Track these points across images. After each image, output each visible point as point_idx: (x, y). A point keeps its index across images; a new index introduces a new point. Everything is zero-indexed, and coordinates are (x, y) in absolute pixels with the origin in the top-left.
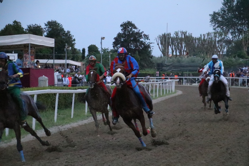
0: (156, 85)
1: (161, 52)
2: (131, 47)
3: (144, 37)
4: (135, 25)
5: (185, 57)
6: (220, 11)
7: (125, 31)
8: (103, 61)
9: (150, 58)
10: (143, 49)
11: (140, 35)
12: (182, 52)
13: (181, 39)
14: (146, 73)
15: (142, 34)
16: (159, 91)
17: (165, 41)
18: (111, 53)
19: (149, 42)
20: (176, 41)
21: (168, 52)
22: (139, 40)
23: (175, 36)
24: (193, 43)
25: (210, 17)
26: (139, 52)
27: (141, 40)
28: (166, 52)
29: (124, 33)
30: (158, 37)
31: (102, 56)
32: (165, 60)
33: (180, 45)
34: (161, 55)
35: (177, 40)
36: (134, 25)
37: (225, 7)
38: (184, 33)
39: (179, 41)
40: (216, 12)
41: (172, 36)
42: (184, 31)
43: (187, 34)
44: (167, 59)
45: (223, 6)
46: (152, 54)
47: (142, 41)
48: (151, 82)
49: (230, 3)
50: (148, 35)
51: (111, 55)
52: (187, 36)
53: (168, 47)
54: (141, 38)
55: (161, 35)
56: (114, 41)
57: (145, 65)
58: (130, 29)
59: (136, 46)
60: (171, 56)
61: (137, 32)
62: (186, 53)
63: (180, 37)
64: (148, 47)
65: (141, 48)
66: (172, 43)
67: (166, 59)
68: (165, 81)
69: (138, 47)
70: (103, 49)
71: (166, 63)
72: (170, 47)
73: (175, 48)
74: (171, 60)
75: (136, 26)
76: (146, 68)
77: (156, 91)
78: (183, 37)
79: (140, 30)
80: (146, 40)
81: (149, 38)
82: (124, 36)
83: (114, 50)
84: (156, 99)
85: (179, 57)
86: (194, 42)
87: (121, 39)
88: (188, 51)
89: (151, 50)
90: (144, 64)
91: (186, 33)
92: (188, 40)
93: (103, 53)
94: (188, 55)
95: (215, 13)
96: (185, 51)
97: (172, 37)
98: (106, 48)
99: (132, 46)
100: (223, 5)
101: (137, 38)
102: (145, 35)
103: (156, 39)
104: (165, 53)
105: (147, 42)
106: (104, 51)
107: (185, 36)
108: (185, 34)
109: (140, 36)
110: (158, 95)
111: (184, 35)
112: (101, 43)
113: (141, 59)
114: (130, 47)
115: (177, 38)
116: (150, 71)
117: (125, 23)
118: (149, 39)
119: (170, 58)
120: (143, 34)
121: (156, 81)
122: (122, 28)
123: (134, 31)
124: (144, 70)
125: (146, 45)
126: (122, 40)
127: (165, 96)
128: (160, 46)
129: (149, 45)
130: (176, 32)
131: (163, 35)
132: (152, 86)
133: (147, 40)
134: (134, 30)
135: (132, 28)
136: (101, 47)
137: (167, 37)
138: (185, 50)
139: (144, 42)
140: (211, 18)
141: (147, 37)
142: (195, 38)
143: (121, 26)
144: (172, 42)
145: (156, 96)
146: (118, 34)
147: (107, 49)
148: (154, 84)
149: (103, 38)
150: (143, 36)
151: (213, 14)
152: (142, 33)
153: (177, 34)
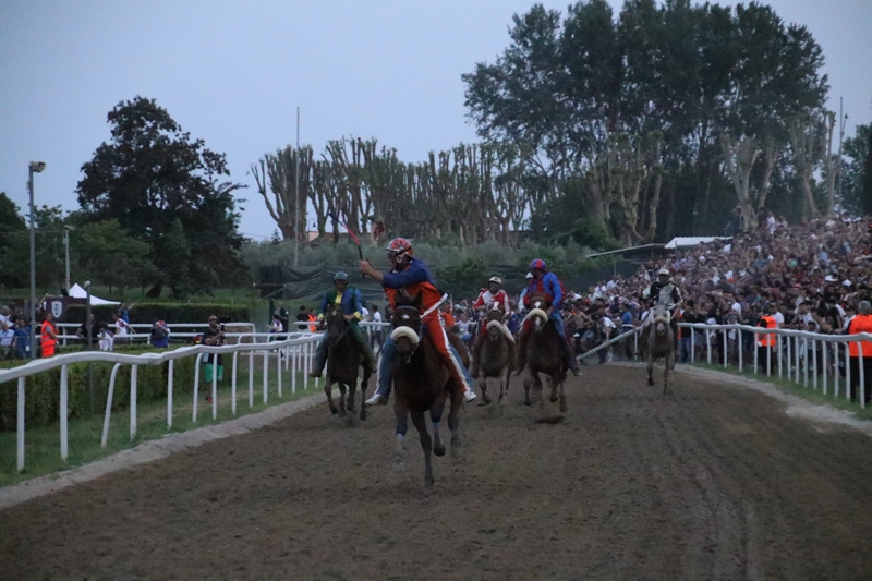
0: (259, 353)
1: (276, 223)
2: (154, 204)
3: (206, 160)
4: (168, 113)
5: (368, 242)
6: (502, 62)
7: (128, 137)
8: (37, 258)
9: (232, 247)
10: (201, 208)
11: (188, 152)
12: (360, 223)
13: (354, 171)
14: (217, 305)
15: (197, 151)
16: (269, 379)
17: (291, 179)
18: (71, 227)
19: (228, 184)
20: (334, 177)
21: (303, 222)
22: (184, 177)
23: (330, 158)
24: (403, 187)
25: (466, 83)
26: (186, 223)
27: (192, 173)
28: (294, 221)
29: (125, 147)
30: (262, 162)
31: (36, 239)
32: (293, 255)
33: (348, 193)
34: (276, 234)
35: (339, 175)
36: (165, 112)
37: (521, 47)
38: (366, 148)
39: (346, 178)
40: (488, 66)
41: (317, 157)
42: (364, 140)
43: (378, 152)
44: (301, 249)
45: (513, 41)
46: (239, 231)
47: (199, 178)
48: (239, 344)
49: (540, 33)
50: (221, 153)
51: (71, 235)
52: (377, 159)
53: (303, 203)
54: (193, 168)
55: (275, 155)
56: (81, 179)
57: (214, 273)
58: (148, 129)
59: (174, 198)
60: (316, 239)
61: (178, 140)
62: (376, 226)
63: (351, 161)
64: (225, 200)
65: (194, 207)
66: (319, 187)
67: (296, 249)
68: (296, 337)
69: (183, 202)
70: (39, 208)
71: (295, 266)
72: (309, 201)
73: (330, 206)
74: (315, 253)
75: (171, 117)
76: (215, 285)
77: (258, 380)
78: (362, 162)
79: (189, 133)
80: (215, 175)
81: (227, 167)
82: (123, 156)
83: (84, 214)
84: (260, 411)
85: (346, 240)
86: (406, 182)
87: (109, 168)
88: (381, 218)
89: (237, 215)
90: (205, 268)
91: (373, 145)
92: (381, 172)
93: (36, 225)
94: (384, 234)
95: (483, 70)
96: (372, 219)
97: (319, 163)
98: (49, 208)
99: (158, 196)
100: (513, 37)
101: (179, 164)
102: (212, 154)
103: (254, 170)
104: (290, 224)
105: (218, 181)
106: (43, 216)
107: (367, 159)
108: (369, 153)
109: (192, 160)
110: (269, 394)
111: (367, 155)
112: (30, 185)
113: (193, 252)
114: (150, 204)
115: (338, 168)
116: (232, 300)
117: (126, 104)
118: (227, 172)
119: (314, 245)
120: (200, 151)
121: (259, 340)
122: (117, 124)
123: (166, 138)
124: (207, 296)
125: (216, 193)
126: (117, 175)
127: (296, 398)
128: (272, 197)
129: (226, 193)
130: (331, 143)
131: (280, 154)
132: (243, 360)
133: (220, 172)
134: (163, 132)
135: (155, 126)
136: (31, 204)
137: (299, 160)
138: (371, 213)
139: (208, 184)
140: (467, 89)
141: (216, 162)
142: (410, 165)
143: (112, 116)
144: (318, 181)
145: (258, 399)
146: (98, 150)
147: (55, 210)
148: (249, 351)
149: (37, 168)
150: (201, 158)
151: (475, 74)
152: (196, 146)
153: (336, 149)
